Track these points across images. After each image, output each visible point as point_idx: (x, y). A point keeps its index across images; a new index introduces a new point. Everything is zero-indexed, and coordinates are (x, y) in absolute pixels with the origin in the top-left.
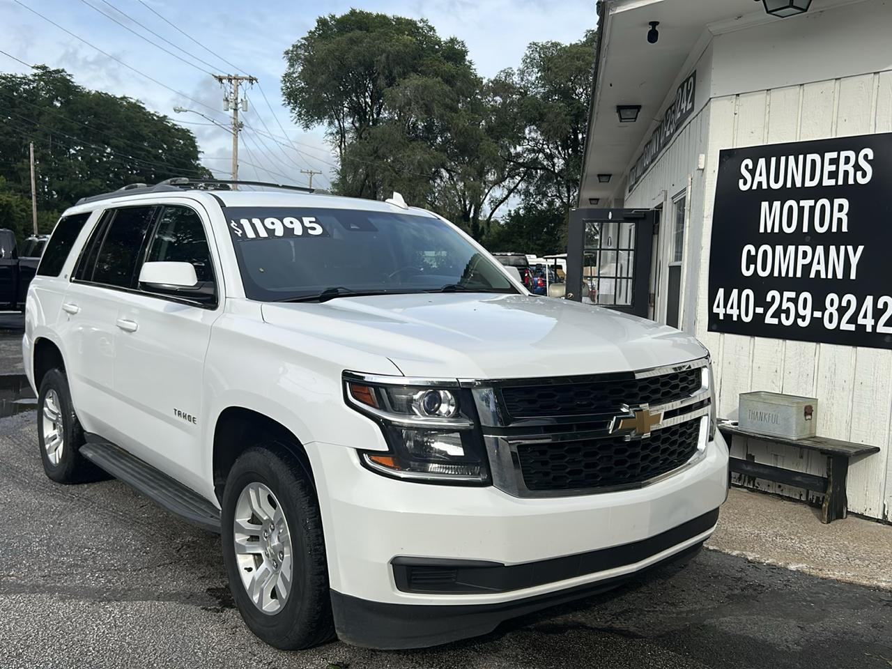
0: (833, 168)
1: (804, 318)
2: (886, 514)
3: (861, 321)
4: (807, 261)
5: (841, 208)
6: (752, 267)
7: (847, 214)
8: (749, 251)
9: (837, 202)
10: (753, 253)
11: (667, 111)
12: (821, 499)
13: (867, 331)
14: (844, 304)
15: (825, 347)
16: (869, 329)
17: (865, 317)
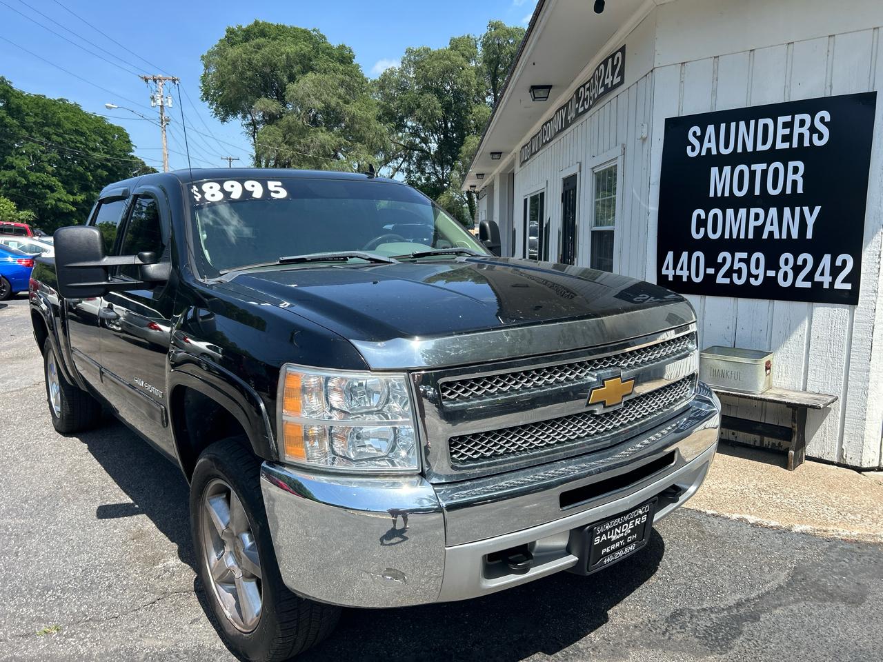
0: (787, 131)
1: (756, 277)
2: (845, 457)
3: (817, 278)
4: (759, 223)
5: (796, 170)
6: (702, 230)
7: (802, 176)
8: (699, 216)
9: (791, 164)
10: (703, 217)
11: (579, 89)
12: (777, 445)
13: (824, 287)
14: (800, 262)
15: (779, 304)
16: (826, 286)
17: (822, 274)
